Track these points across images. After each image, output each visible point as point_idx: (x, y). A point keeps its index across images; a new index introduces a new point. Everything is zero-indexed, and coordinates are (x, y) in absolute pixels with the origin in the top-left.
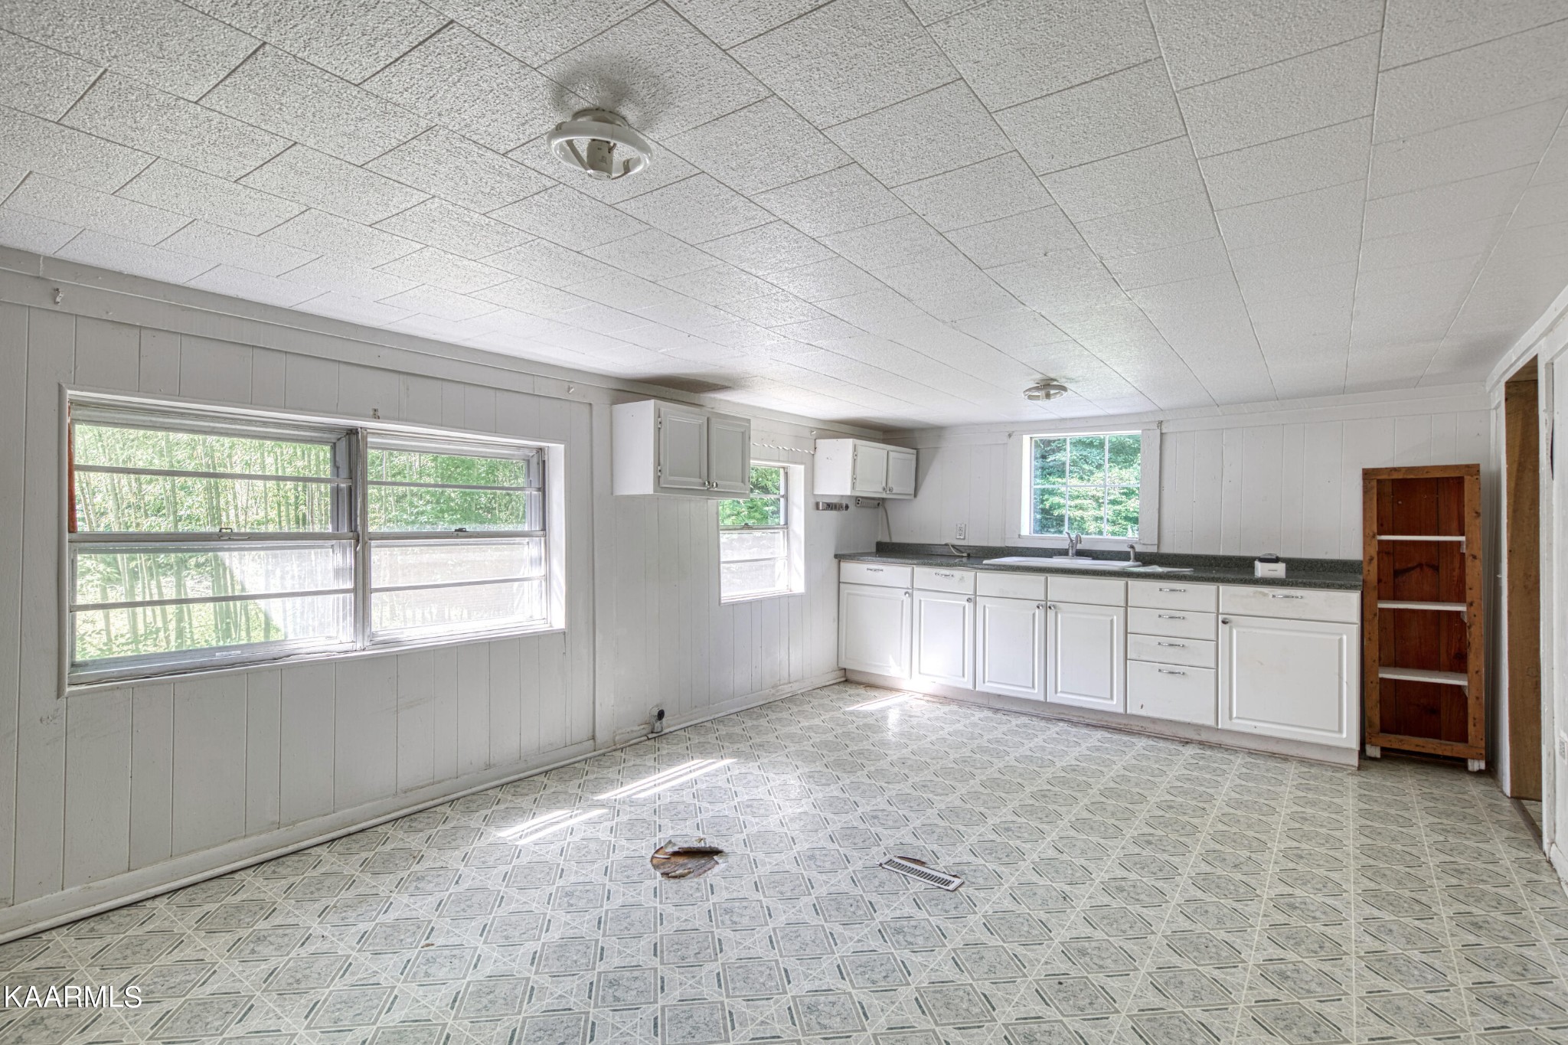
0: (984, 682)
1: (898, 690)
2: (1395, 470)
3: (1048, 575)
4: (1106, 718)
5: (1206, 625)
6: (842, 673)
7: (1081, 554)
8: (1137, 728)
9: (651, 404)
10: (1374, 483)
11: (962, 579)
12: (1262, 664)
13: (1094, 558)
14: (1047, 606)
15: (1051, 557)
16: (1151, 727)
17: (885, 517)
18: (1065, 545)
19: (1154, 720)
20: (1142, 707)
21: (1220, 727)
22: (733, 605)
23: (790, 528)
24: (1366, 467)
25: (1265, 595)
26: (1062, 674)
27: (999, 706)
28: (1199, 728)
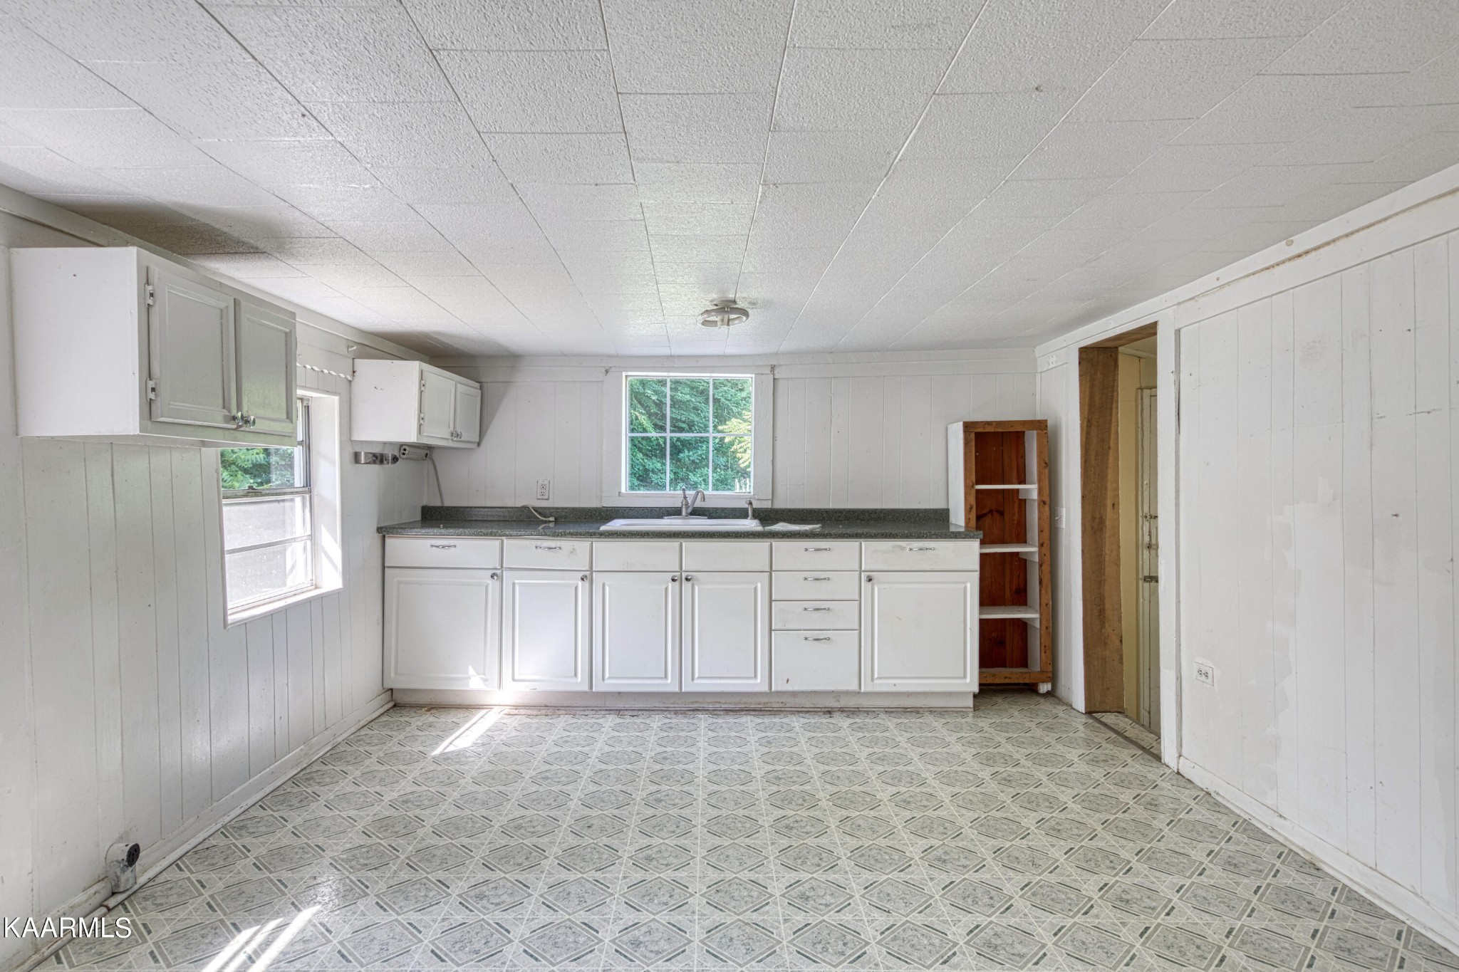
0: (603, 679)
1: (478, 707)
2: (989, 423)
3: (682, 540)
4: (744, 700)
5: (846, 585)
6: (386, 696)
7: (696, 512)
8: (777, 705)
9: (133, 250)
10: (973, 436)
11: (573, 551)
12: (900, 619)
13: (710, 517)
14: (682, 578)
15: (661, 517)
16: (791, 702)
17: (432, 471)
18: (677, 503)
19: (794, 694)
20: (788, 681)
21: (862, 690)
22: (245, 623)
23: (315, 492)
24: (967, 420)
25: (903, 548)
26: (700, 656)
27: (619, 705)
28: (836, 694)
